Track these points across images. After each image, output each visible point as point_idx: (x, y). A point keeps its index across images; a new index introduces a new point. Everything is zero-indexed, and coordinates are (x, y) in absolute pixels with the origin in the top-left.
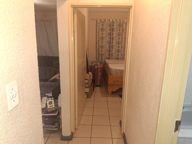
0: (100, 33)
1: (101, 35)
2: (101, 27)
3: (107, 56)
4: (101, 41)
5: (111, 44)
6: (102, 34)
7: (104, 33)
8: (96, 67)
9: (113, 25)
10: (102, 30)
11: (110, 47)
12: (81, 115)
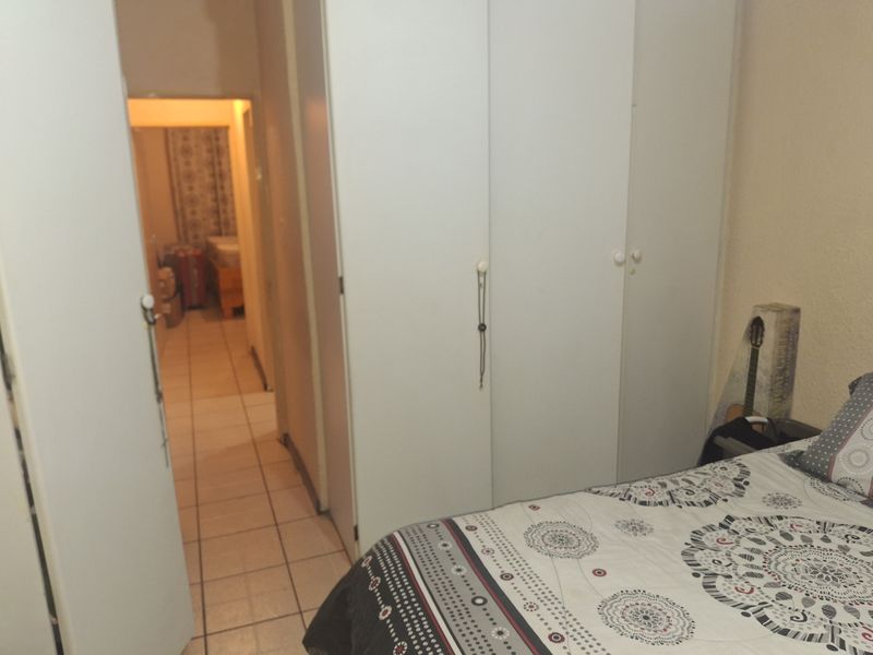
0: (181, 160)
1: (183, 168)
2: (180, 143)
3: (213, 228)
4: (185, 185)
5: (220, 192)
6: (188, 163)
7: (193, 160)
8: (182, 255)
9: (217, 139)
10: (186, 151)
11: (216, 200)
12: (162, 350)
